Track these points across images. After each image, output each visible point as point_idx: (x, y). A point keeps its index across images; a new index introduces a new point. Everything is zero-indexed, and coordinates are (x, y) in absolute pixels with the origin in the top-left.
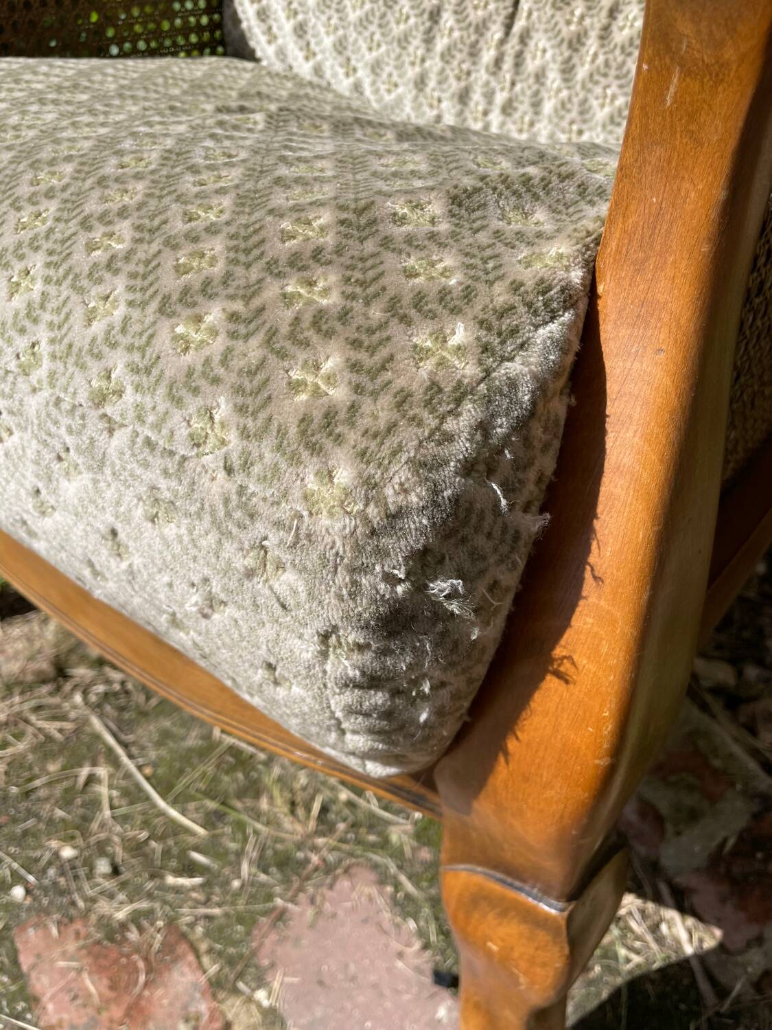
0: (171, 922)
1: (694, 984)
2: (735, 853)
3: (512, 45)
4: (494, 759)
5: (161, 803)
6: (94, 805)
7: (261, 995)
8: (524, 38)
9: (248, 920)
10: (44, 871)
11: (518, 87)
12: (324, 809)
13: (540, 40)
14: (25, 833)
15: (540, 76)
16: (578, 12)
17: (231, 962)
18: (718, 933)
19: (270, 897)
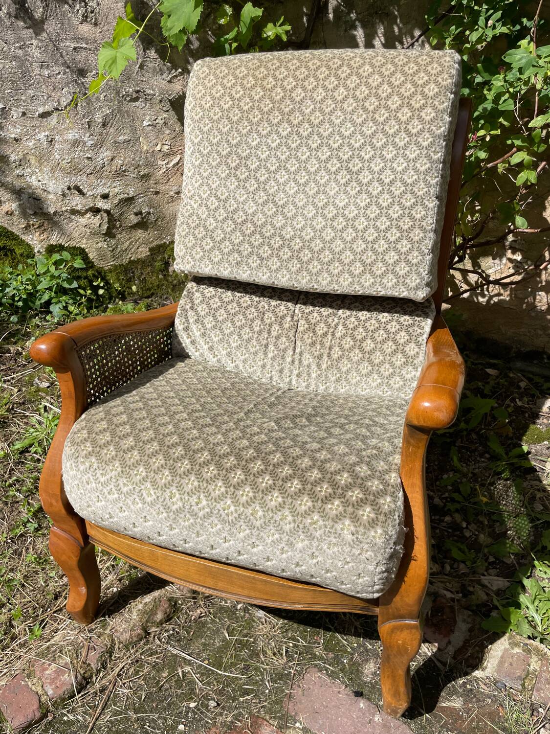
0: (250, 714)
1: (435, 665)
2: (432, 616)
3: (297, 357)
4: (401, 584)
5: (220, 672)
6: (192, 682)
7: (298, 725)
8: (301, 354)
9: (279, 702)
10: (187, 715)
11: (301, 369)
12: (287, 652)
13: (306, 355)
14: (169, 704)
15: (309, 366)
16: (318, 348)
17: (280, 718)
18: (436, 645)
19: (283, 691)
